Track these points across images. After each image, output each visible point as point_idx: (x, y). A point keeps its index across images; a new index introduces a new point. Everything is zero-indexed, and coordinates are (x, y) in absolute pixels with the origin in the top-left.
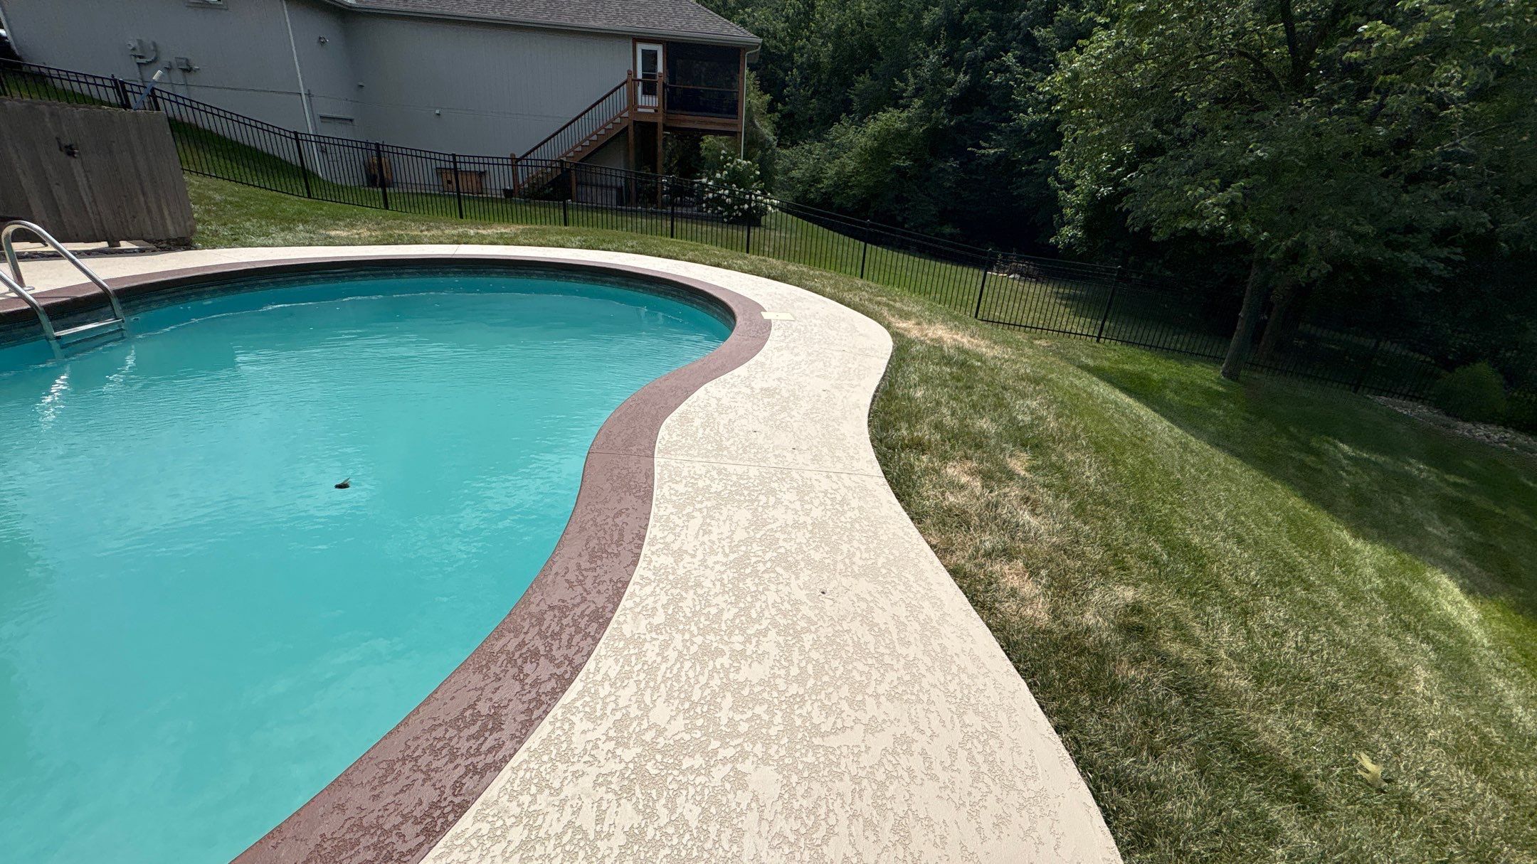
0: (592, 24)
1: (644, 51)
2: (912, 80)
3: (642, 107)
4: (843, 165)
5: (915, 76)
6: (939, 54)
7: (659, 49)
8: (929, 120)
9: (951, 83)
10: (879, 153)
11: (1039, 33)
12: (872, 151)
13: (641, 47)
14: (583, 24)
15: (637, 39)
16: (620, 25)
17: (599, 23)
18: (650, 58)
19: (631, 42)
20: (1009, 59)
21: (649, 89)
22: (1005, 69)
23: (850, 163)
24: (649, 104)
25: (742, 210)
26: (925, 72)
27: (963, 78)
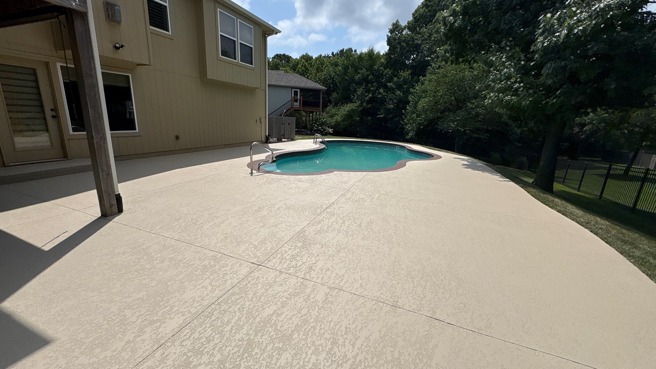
0: (281, 84)
1: (295, 91)
2: (356, 95)
3: (296, 106)
4: (337, 119)
5: (357, 94)
6: (363, 88)
7: (299, 90)
8: (362, 106)
9: (366, 96)
10: (349, 115)
11: (389, 84)
12: (346, 115)
13: (293, 90)
14: (278, 84)
15: (293, 88)
16: (288, 84)
17: (283, 84)
18: (296, 93)
19: (291, 89)
20: (381, 91)
21: (296, 101)
22: (380, 93)
23: (339, 118)
24: (297, 104)
25: (325, 132)
26: (359, 93)
27: (370, 95)
